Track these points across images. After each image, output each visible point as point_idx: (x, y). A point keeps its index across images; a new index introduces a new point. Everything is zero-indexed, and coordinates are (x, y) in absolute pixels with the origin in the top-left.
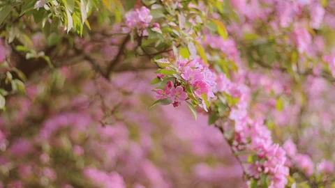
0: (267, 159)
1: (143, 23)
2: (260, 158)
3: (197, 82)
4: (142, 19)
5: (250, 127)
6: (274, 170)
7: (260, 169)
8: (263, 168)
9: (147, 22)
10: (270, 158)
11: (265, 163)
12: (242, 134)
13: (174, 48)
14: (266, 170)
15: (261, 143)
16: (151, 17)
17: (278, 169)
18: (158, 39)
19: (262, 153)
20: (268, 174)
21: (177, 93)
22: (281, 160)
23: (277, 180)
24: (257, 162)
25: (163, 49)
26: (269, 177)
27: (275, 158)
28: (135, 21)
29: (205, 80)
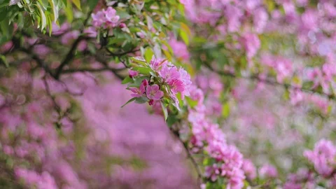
0: (223, 162)
1: (109, 22)
2: (218, 160)
3: (173, 81)
4: (109, 19)
5: (206, 131)
6: (231, 173)
7: (217, 172)
8: (220, 170)
9: (113, 22)
10: (227, 161)
11: (223, 166)
12: (198, 138)
13: (142, 48)
14: (224, 173)
15: (218, 146)
16: (118, 17)
17: (235, 171)
18: (125, 39)
19: (220, 156)
20: (225, 176)
21: (153, 92)
22: (238, 163)
23: (234, 183)
24: (215, 165)
25: (130, 49)
26: (225, 180)
27: (232, 161)
28: (101, 21)
29: (181, 79)
